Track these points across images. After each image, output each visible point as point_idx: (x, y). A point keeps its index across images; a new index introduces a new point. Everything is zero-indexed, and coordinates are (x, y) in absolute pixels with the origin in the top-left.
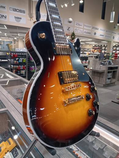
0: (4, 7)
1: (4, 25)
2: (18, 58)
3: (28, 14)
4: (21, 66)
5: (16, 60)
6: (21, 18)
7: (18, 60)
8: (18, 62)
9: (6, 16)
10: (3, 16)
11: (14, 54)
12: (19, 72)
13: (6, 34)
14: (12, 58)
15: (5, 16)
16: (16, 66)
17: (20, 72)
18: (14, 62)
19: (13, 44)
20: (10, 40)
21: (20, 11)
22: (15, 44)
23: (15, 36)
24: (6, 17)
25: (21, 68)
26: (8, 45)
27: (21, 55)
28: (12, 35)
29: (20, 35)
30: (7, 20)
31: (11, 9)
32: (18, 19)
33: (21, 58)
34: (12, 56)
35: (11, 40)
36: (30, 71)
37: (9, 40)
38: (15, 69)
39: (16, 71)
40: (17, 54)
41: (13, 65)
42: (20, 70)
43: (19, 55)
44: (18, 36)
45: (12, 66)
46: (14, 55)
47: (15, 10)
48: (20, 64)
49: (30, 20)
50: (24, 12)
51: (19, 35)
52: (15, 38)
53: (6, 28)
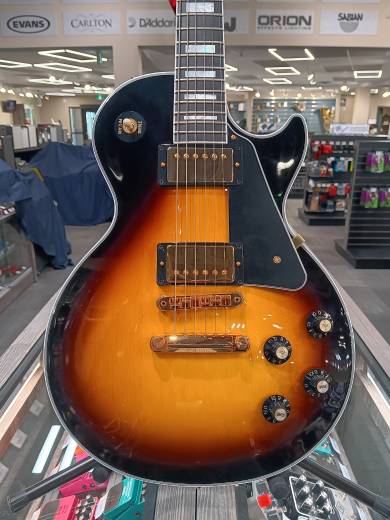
1: (304, 48)
2: (332, 159)
4: (340, 183)
5: (326, 164)
7: (333, 164)
8: (331, 170)
9: (310, 18)
10: (302, 18)
11: (324, 143)
12: (330, 203)
13: (310, 77)
14: (313, 156)
15: (308, 20)
16: (324, 185)
17: (334, 206)
18: (317, 171)
19: (336, 109)
20: (329, 93)
22: (345, 108)
23: (345, 81)
24: (309, 23)
25: (338, 193)
26: (319, 112)
27: (345, 148)
28: (336, 79)
29: (358, 75)
30: (311, 32)
32: (351, 19)
33: (342, 159)
34: (316, 149)
35: (332, 93)
36: (361, 203)
37: (323, 97)
38: (321, 194)
39: (320, 201)
40: (332, 143)
41: (316, 179)
42: (335, 198)
43: (339, 148)
44: (353, 79)
45: (311, 183)
46: (321, 148)
48: (339, 177)
51: (356, 77)
52: (344, 88)
53: (311, 57)
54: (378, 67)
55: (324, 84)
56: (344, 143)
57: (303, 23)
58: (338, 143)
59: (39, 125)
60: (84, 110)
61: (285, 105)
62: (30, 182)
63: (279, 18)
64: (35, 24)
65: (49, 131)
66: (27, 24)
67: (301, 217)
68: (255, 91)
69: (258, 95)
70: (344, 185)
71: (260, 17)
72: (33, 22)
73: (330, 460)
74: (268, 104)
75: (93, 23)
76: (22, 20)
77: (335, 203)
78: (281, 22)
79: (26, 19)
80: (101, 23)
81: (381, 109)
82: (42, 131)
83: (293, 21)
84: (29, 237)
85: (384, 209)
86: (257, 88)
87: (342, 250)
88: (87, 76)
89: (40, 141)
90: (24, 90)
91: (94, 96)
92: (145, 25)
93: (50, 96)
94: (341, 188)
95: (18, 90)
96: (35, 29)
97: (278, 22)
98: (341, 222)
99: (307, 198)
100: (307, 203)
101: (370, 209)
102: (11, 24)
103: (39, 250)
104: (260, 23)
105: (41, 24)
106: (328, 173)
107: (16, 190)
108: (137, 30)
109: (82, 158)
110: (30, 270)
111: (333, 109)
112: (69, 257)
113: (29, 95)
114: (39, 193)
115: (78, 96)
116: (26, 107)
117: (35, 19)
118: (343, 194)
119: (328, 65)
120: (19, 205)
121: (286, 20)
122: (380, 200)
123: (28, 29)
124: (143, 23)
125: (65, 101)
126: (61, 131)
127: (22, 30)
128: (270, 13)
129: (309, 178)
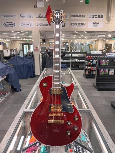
0: (84, 16)
1: (84, 31)
2: (92, 60)
3: (106, 18)
5: (90, 62)
6: (98, 23)
8: (91, 63)
9: (85, 23)
10: (83, 23)
11: (89, 56)
12: (92, 72)
13: (86, 37)
14: (86, 60)
16: (90, 67)
17: (93, 73)
18: (88, 64)
20: (92, 40)
21: (99, 16)
22: (96, 44)
23: (96, 37)
24: (85, 25)
25: (94, 69)
26: (89, 45)
29: (99, 36)
30: (85, 27)
31: (90, 16)
32: (96, 24)
33: (94, 60)
34: (87, 58)
36: (99, 73)
38: (89, 70)
39: (89, 72)
40: (91, 56)
41: (87, 66)
42: (93, 71)
43: (93, 57)
45: (86, 67)
46: (89, 58)
47: (94, 16)
48: (94, 65)
49: (108, 23)
50: (102, 17)
52: (95, 39)
53: (86, 33)
54: (104, 35)
55: (90, 38)
56: (95, 56)
57: (83, 25)
58: (93, 56)
59: (11, 50)
60: (23, 44)
61: (79, 43)
62: (10, 68)
63: (77, 23)
64: (11, 25)
65: (13, 51)
66: (9, 24)
67: (84, 76)
68: (71, 40)
69: (72, 41)
70: (95, 67)
71: (72, 23)
72: (11, 24)
73: (86, 143)
74: (75, 43)
75: (27, 24)
76: (7, 23)
77: (93, 72)
78: (77, 25)
79: (9, 23)
80: (29, 24)
81: (106, 44)
82: (12, 51)
83: (80, 24)
84: (10, 84)
85: (105, 75)
86: (72, 39)
87: (95, 86)
88: (24, 36)
89: (11, 54)
90: (6, 39)
92: (41, 25)
94: (95, 68)
95: (5, 39)
96: (11, 26)
97: (76, 25)
98: (94, 78)
99: (85, 71)
100: (85, 72)
101: (102, 75)
102: (5, 25)
103: (12, 87)
104: (72, 25)
105: (13, 25)
106: (91, 64)
107: (7, 71)
108: (39, 26)
109: (24, 60)
110: (10, 92)
111: (93, 44)
112: (20, 88)
113: (8, 41)
114: (12, 71)
115: (21, 40)
116: (7, 44)
117: (11, 23)
118: (95, 70)
119: (91, 34)
120: (8, 76)
121: (79, 24)
122: (104, 73)
123: (9, 26)
125: (17, 42)
126: (17, 51)
127: (7, 26)
128: (74, 22)
129: (86, 65)
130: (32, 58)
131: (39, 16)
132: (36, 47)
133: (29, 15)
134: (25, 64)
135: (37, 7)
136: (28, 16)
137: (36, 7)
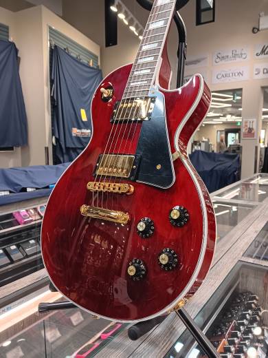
59: (194, 142)
60: (227, 132)
65: (200, 145)
75: (231, 75)
80: (236, 74)
82: (196, 145)
88: (229, 110)
91: (235, 123)
93: (206, 125)
108: (261, 76)
109: (214, 161)
115: (224, 123)
124: (265, 71)
125: (215, 126)
126: (208, 145)
130: (236, 156)
131: (263, 51)
132: (249, 128)
133: (239, 52)
134: (216, 171)
135: (258, 30)
136: (235, 56)
137: (255, 30)
